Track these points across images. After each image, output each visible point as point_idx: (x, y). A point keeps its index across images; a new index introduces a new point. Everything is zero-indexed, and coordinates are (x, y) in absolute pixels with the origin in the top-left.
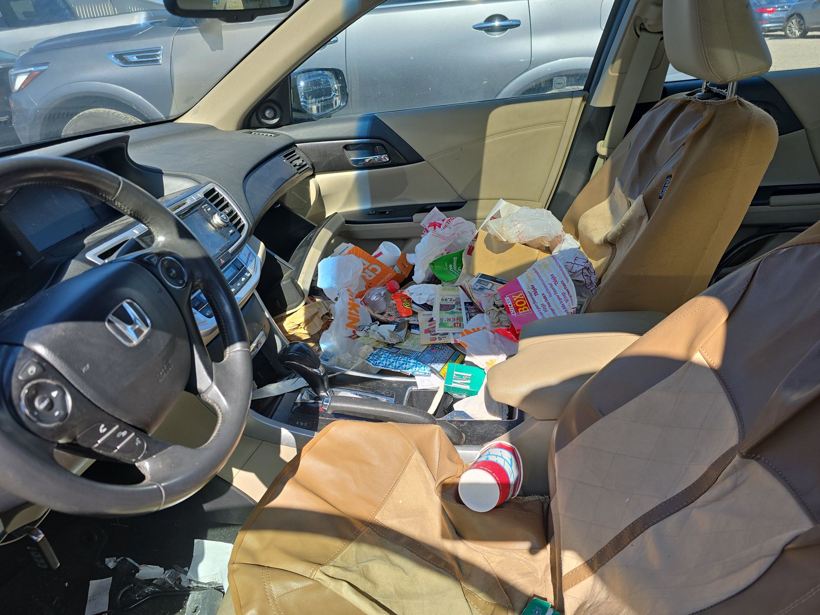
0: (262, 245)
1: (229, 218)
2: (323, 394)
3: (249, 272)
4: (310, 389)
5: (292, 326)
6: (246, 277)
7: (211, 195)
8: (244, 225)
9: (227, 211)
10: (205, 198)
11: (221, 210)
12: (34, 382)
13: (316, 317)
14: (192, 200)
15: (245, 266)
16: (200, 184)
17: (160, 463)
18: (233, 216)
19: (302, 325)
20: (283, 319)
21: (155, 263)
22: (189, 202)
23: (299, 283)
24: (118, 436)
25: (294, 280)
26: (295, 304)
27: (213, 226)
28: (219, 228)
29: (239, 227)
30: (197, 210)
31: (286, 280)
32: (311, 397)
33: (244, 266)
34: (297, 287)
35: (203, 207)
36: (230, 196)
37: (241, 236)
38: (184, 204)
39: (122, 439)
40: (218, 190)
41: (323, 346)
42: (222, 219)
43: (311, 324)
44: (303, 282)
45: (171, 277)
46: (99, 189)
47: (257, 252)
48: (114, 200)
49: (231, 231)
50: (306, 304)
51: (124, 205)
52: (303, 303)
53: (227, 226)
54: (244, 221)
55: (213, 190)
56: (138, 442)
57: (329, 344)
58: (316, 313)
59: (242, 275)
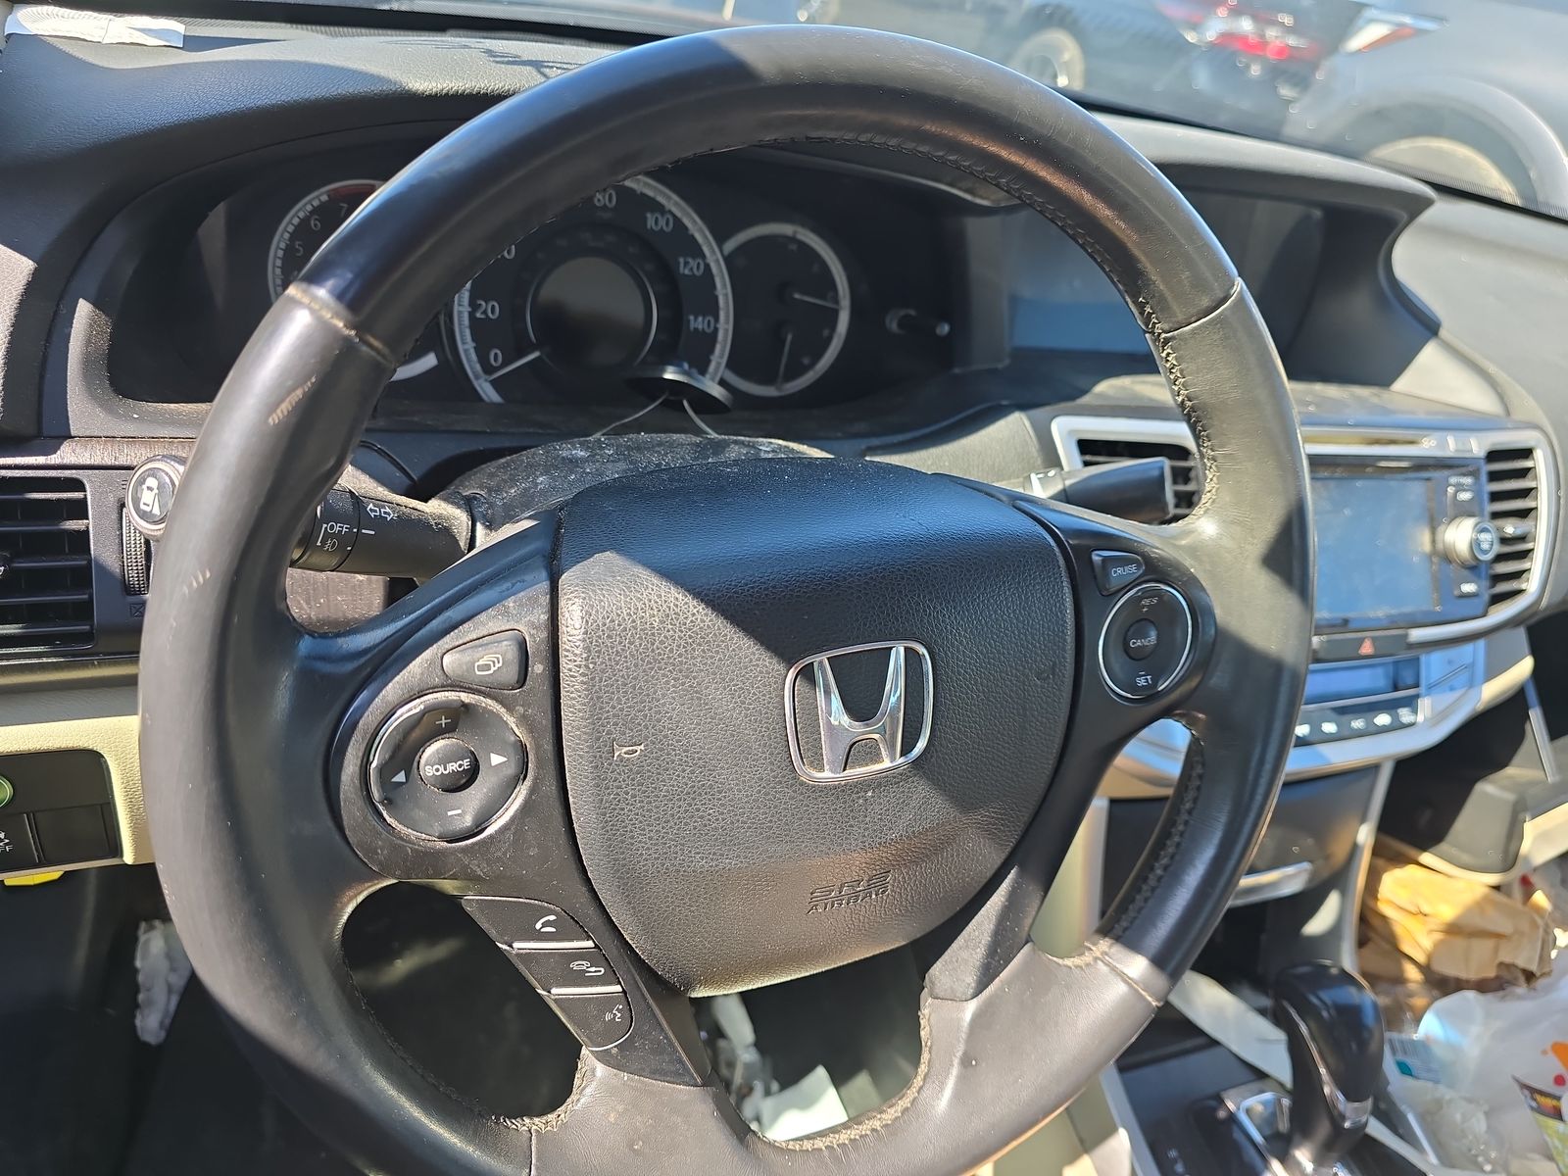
0: (1525, 667)
1: (1497, 549)
2: (1303, 1156)
3: (1415, 712)
4: (1286, 1102)
5: (1403, 897)
6: (1396, 717)
7: (1508, 464)
8: (1520, 592)
9: (1510, 528)
10: (1482, 462)
11: (1496, 515)
12: (465, 697)
13: (1489, 944)
14: (1444, 444)
15: (1422, 690)
16: (1508, 413)
17: (620, 1108)
18: (1516, 550)
19: (1434, 924)
20: (1401, 860)
21: (1114, 585)
22: (1428, 446)
23: (1531, 828)
24: (575, 965)
25: (1525, 809)
26: (1466, 858)
27: (1434, 542)
28: (1446, 557)
29: (1504, 587)
30: (1428, 479)
31: (1504, 788)
32: (1268, 1123)
33: (1417, 685)
34: (1514, 833)
35: (1453, 480)
36: (1559, 498)
37: (1484, 615)
38: (1412, 442)
39: (581, 979)
40: (1540, 461)
41: (1430, 1026)
42: (1475, 544)
43: (1460, 943)
44: (1544, 837)
45: (1127, 649)
46: (1148, 283)
47: (1491, 674)
48: (1167, 341)
49: (1468, 588)
50: (1497, 888)
51: (1181, 371)
52: (1493, 879)
53: (1473, 568)
54: (1532, 585)
55: (1527, 453)
56: (617, 1014)
57: (1454, 1036)
58: (1499, 936)
59: (1391, 706)
